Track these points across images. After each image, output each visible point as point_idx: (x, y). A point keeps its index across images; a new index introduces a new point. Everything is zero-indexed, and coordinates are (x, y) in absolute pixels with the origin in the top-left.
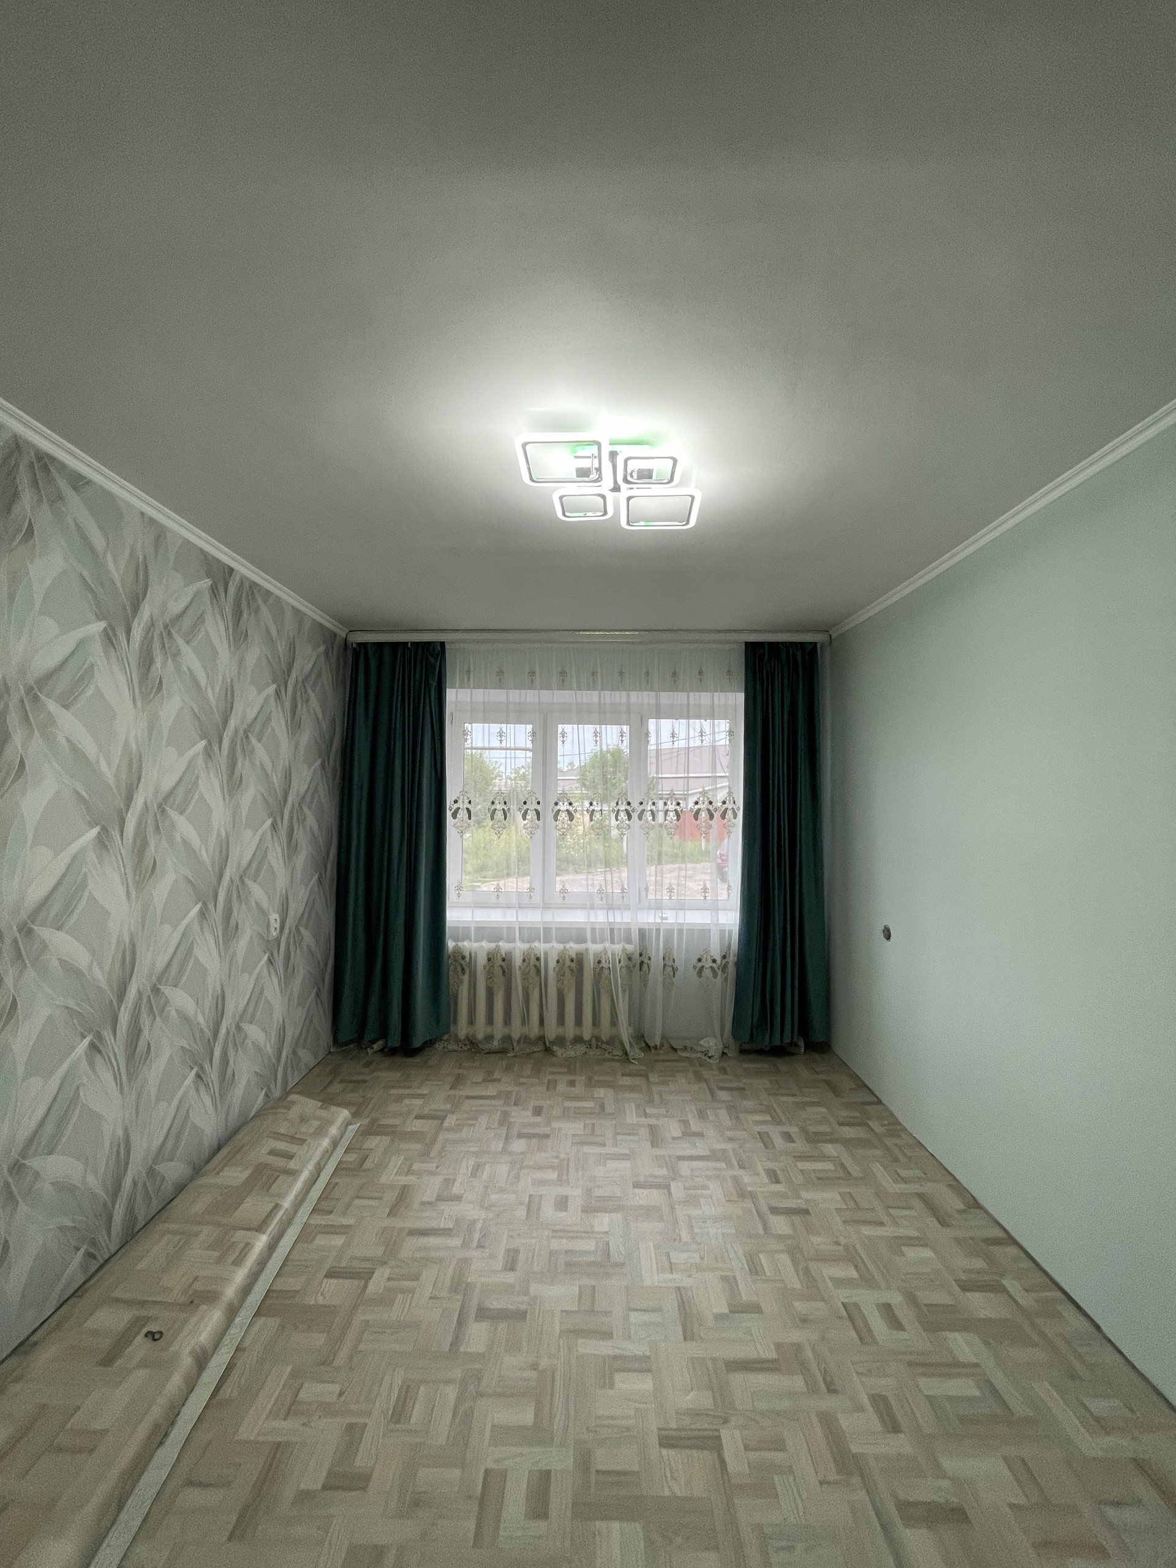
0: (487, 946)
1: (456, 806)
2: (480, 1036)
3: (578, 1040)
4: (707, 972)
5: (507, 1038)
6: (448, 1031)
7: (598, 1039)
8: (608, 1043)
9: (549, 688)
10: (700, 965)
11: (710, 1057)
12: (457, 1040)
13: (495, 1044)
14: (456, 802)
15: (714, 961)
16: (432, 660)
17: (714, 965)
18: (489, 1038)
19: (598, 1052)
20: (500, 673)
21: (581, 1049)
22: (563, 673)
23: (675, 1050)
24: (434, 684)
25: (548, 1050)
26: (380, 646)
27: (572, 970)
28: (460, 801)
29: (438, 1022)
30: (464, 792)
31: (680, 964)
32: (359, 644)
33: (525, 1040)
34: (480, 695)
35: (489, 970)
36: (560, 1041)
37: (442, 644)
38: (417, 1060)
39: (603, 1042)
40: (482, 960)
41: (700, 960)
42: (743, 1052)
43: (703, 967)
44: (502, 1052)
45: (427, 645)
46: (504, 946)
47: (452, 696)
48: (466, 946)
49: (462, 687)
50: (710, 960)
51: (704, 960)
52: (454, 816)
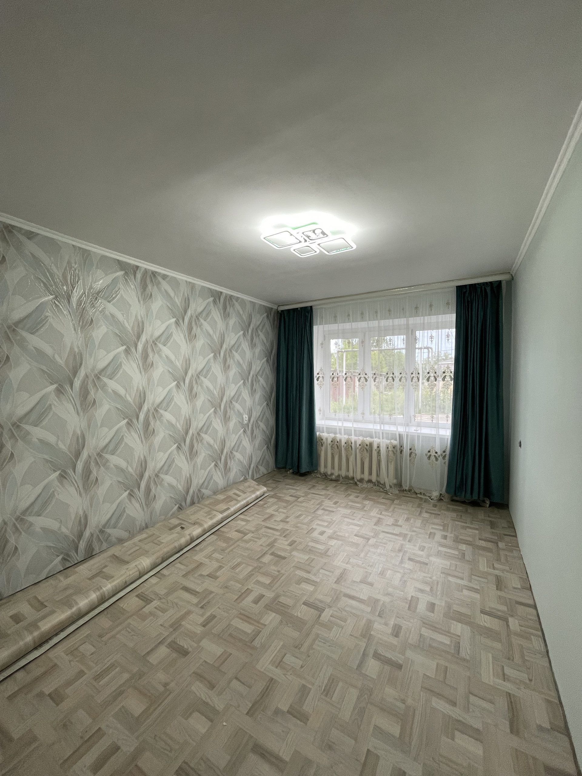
0: (332, 435)
1: (318, 376)
2: (329, 473)
3: (370, 481)
4: (433, 458)
5: (339, 476)
6: (317, 469)
7: (378, 482)
8: (382, 485)
9: (356, 321)
10: (429, 454)
11: (431, 499)
12: (321, 474)
13: (334, 477)
14: (318, 374)
15: (436, 453)
16: (307, 314)
17: (436, 455)
18: (332, 474)
19: (378, 488)
20: (335, 317)
21: (370, 485)
22: (362, 314)
23: (416, 494)
24: (308, 324)
25: (356, 484)
26: (289, 311)
27: (367, 450)
28: (320, 374)
29: (312, 465)
30: (321, 370)
31: (418, 452)
32: (282, 311)
33: (347, 477)
34: (327, 327)
35: (332, 446)
36: (361, 480)
37: (311, 307)
38: (303, 478)
39: (381, 484)
40: (329, 441)
41: (429, 452)
42: (453, 500)
43: (430, 455)
44: (336, 480)
45: (305, 308)
46: (338, 436)
47: (315, 328)
48: (324, 435)
49: (320, 325)
50: (434, 452)
51: (431, 452)
52: (318, 380)
